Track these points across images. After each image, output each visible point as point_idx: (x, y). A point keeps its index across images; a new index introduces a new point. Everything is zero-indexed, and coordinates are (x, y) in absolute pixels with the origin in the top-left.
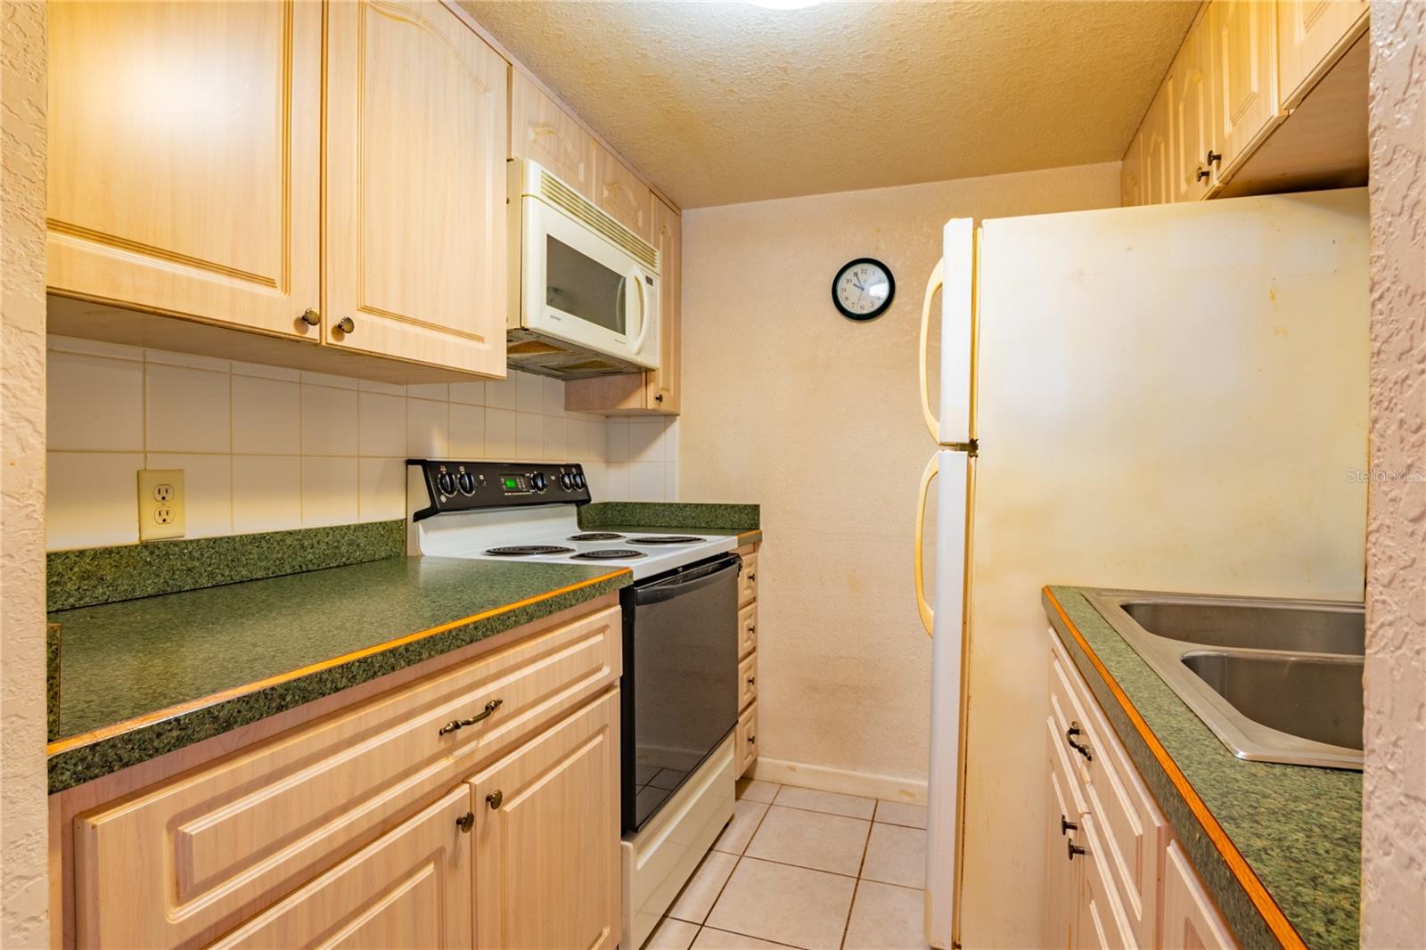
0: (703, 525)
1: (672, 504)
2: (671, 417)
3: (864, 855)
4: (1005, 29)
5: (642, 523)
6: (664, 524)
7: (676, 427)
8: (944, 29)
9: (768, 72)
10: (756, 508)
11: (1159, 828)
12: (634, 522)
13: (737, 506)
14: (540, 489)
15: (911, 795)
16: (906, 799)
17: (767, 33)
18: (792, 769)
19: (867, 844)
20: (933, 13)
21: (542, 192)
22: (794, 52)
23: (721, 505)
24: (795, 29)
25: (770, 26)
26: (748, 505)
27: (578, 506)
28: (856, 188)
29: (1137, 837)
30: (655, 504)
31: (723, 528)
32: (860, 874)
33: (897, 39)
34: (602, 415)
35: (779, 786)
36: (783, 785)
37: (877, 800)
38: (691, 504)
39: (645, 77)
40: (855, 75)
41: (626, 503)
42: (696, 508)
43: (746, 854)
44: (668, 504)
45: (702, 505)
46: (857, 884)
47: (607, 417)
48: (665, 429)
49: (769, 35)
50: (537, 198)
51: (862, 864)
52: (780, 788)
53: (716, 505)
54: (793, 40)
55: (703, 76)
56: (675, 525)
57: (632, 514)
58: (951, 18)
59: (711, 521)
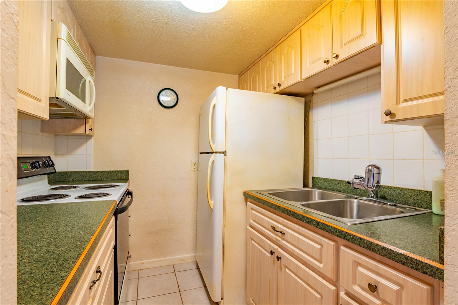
0: (105, 179)
1: (90, 172)
2: (90, 137)
3: (178, 284)
4: (232, 36)
5: (75, 180)
6: (86, 180)
7: (92, 140)
8: (218, 30)
9: (160, 21)
10: (128, 171)
11: (333, 244)
12: (71, 180)
13: (120, 171)
14: (37, 168)
15: (184, 260)
16: (182, 262)
17: (168, 10)
18: (143, 263)
19: (177, 280)
20: (218, 25)
21: (67, 39)
22: (173, 19)
23: (113, 171)
24: (177, 13)
25: (170, 9)
26: (124, 171)
27: (48, 175)
28: (166, 64)
29: (319, 249)
30: (82, 172)
31: (114, 180)
32: (179, 290)
33: (205, 27)
34: (55, 134)
35: (138, 271)
36: (139, 270)
37: (173, 265)
38: (99, 171)
39: (112, 5)
40: (187, 33)
41: (66, 172)
42: (102, 173)
43: (138, 299)
44: (88, 171)
45: (104, 171)
46: (180, 294)
47: (56, 135)
48: (87, 141)
49: (168, 11)
50: (64, 40)
51: (179, 287)
52: (139, 271)
53: (111, 171)
54: (175, 16)
55: (135, 14)
56: (91, 179)
57: (70, 176)
58: (222, 28)
59: (109, 177)
